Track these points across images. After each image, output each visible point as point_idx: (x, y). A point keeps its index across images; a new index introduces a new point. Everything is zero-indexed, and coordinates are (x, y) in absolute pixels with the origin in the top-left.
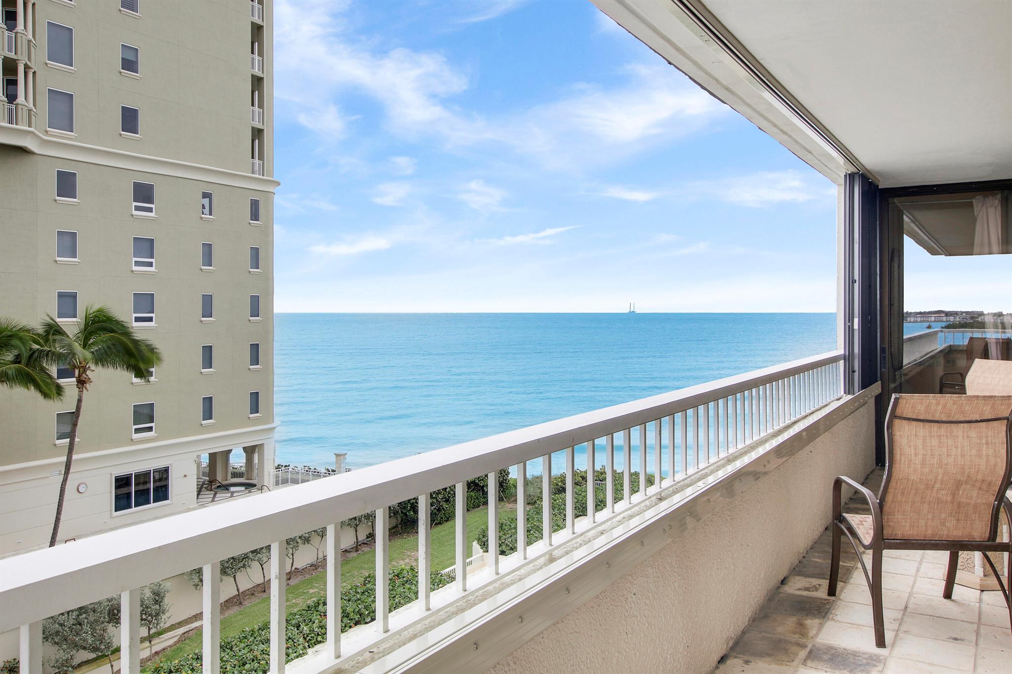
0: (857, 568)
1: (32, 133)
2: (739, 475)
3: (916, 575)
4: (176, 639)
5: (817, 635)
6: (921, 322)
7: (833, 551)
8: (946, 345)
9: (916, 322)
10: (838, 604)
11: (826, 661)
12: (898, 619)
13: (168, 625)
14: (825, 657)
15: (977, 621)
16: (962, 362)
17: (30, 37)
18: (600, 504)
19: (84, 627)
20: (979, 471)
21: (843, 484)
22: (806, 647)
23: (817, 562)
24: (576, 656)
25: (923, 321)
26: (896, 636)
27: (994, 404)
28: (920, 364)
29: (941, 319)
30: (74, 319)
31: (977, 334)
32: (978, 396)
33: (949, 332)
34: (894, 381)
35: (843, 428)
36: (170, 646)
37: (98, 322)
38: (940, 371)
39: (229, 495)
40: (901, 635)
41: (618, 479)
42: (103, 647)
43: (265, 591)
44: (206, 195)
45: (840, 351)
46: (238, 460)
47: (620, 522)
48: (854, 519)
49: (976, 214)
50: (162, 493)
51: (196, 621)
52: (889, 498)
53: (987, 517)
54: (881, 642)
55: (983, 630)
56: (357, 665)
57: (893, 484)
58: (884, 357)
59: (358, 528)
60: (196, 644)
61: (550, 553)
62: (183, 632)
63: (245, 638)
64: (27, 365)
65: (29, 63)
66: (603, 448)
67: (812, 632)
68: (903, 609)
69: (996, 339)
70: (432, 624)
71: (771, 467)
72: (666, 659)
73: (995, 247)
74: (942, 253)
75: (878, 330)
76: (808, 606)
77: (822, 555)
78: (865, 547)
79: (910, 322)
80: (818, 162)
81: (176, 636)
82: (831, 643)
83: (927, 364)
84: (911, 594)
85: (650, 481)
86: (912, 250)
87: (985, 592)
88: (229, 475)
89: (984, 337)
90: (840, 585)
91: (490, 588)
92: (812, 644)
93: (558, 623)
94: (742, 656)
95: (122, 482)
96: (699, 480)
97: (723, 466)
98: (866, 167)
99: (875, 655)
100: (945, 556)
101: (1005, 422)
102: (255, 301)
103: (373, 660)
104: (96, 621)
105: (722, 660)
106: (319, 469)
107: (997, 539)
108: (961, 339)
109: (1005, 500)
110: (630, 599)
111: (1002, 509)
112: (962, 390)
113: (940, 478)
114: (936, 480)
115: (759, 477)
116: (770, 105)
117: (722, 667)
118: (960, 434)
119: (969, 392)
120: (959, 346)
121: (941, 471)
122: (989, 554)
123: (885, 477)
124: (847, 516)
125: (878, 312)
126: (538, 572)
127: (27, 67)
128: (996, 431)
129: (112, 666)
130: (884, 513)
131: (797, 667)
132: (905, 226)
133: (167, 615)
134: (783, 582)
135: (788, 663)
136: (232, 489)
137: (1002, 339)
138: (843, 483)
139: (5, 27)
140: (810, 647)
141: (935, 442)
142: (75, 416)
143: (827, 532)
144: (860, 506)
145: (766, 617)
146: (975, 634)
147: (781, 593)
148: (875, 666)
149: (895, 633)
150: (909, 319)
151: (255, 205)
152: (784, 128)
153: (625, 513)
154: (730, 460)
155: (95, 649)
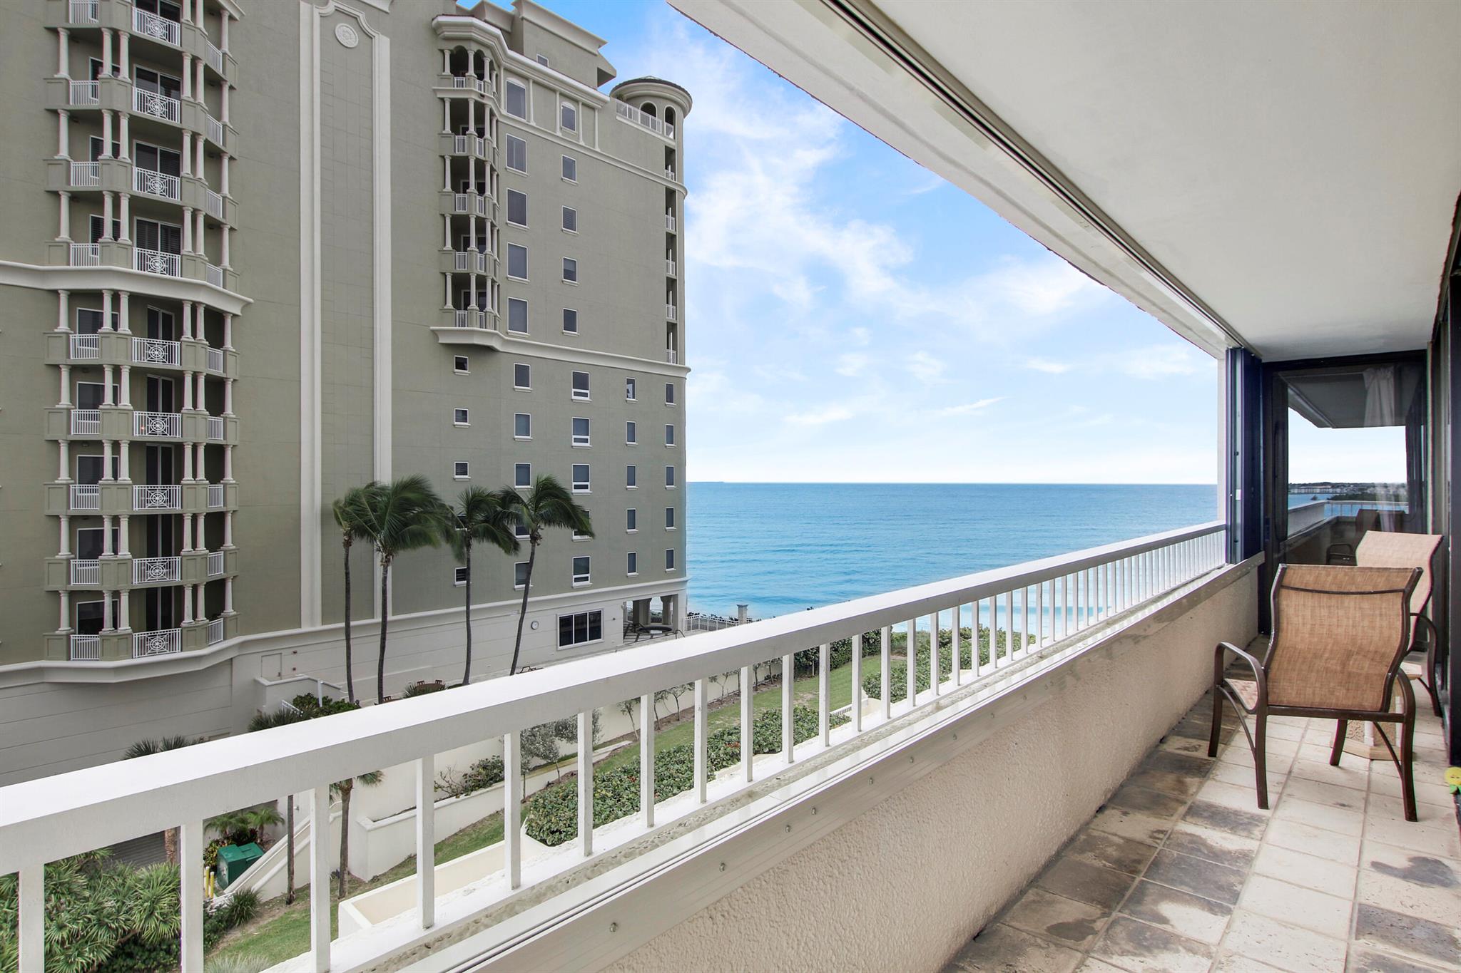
0: (1239, 731)
1: (497, 334)
2: (1118, 638)
3: (1301, 740)
4: (607, 754)
5: (1197, 792)
6: (1305, 493)
7: (1214, 715)
8: (1333, 517)
9: (1301, 493)
10: (1218, 764)
11: (1206, 817)
12: (1281, 783)
13: (601, 742)
14: (1206, 814)
15: (1366, 789)
16: (1351, 534)
17: (496, 257)
18: (984, 660)
19: (537, 738)
20: (1371, 642)
21: (1226, 652)
22: (1185, 803)
23: (1197, 724)
24: (961, 796)
25: (1308, 493)
26: (1280, 798)
27: (1389, 576)
28: (1306, 535)
29: (1327, 490)
30: (529, 487)
31: (1367, 506)
32: (1371, 568)
33: (1337, 504)
34: (1279, 551)
35: (1224, 595)
36: (603, 760)
37: (547, 489)
38: (1326, 543)
39: (650, 637)
40: (1284, 798)
41: (1001, 636)
42: (551, 756)
43: (679, 720)
44: (630, 382)
45: (1222, 521)
46: (656, 606)
47: (1003, 678)
48: (1236, 684)
49: (1366, 386)
50: (596, 633)
51: (623, 740)
52: (1275, 665)
53: (1380, 687)
54: (1263, 803)
55: (1372, 798)
56: (766, 789)
57: (1279, 652)
58: (1268, 528)
59: (758, 670)
60: (623, 760)
61: (937, 702)
62: (614, 748)
63: (663, 758)
64: (493, 525)
65: (494, 278)
66: (986, 608)
67: (1192, 790)
68: (1287, 773)
69: (1389, 511)
70: (831, 758)
71: (1151, 631)
72: (1045, 804)
73: (1387, 419)
74: (1328, 424)
75: (1262, 501)
76: (1187, 765)
77: (1202, 718)
78: (1248, 712)
79: (1294, 493)
80: (1198, 338)
81: (607, 752)
82: (1211, 801)
83: (1313, 535)
84: (1294, 760)
85: (1031, 639)
86: (1297, 423)
87: (1375, 761)
88: (650, 620)
89: (1374, 509)
90: (1220, 747)
91: (883, 730)
92: (1191, 801)
93: (945, 765)
94: (1121, 808)
95: (565, 622)
96: (1079, 640)
97: (1103, 628)
98: (1249, 342)
99: (1258, 816)
100: (1333, 724)
101: (1401, 594)
102: (670, 471)
103: (780, 786)
104: (546, 734)
105: (1101, 810)
106: (724, 618)
107: (1390, 710)
108: (1350, 510)
109: (1399, 671)
110: (1012, 748)
111: (1396, 681)
112: (1352, 560)
113: (1329, 647)
114: (1325, 649)
115: (1138, 641)
116: (1150, 285)
117: (1100, 816)
118: (1352, 604)
119: (1360, 563)
120: (1348, 517)
121: (1330, 641)
122: (1381, 724)
123: (1270, 645)
124: (1230, 681)
125: (1262, 484)
126: (927, 719)
127: (493, 282)
128: (1391, 603)
129: (558, 772)
130: (1269, 679)
131: (1177, 821)
132: (1290, 399)
133: (600, 734)
134: (1162, 741)
135: (1167, 817)
136: (652, 632)
137: (1396, 511)
138: (1226, 650)
139: (478, 250)
140: (1189, 803)
141: (1324, 612)
142: (529, 566)
143: (1208, 696)
144: (1241, 672)
145: (1144, 773)
146: (1364, 801)
147: (1161, 751)
148: (1257, 825)
149: (1277, 796)
150: (1292, 491)
151: (670, 389)
152: (1164, 307)
153: (1008, 669)
154: (1109, 623)
155: (546, 757)
